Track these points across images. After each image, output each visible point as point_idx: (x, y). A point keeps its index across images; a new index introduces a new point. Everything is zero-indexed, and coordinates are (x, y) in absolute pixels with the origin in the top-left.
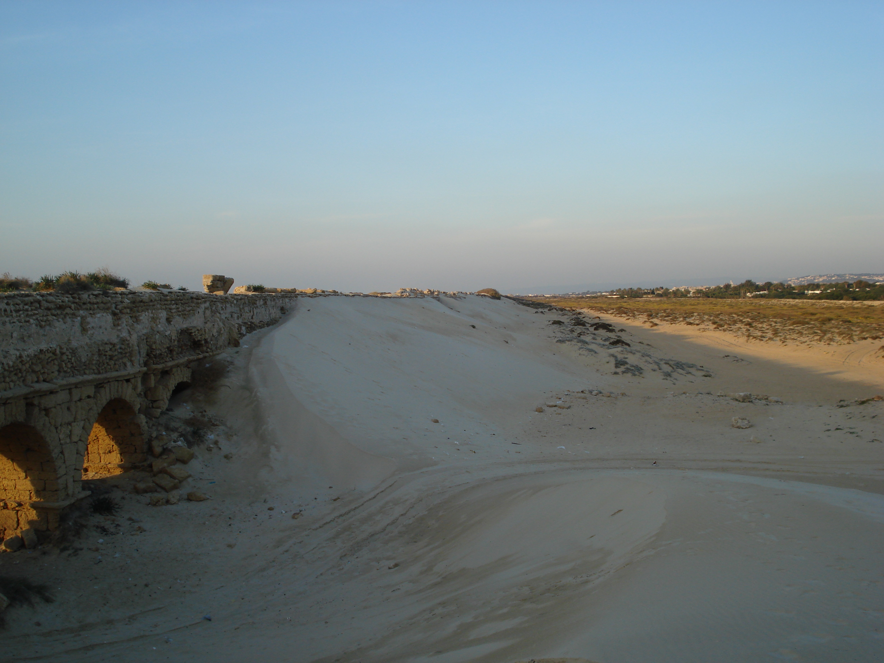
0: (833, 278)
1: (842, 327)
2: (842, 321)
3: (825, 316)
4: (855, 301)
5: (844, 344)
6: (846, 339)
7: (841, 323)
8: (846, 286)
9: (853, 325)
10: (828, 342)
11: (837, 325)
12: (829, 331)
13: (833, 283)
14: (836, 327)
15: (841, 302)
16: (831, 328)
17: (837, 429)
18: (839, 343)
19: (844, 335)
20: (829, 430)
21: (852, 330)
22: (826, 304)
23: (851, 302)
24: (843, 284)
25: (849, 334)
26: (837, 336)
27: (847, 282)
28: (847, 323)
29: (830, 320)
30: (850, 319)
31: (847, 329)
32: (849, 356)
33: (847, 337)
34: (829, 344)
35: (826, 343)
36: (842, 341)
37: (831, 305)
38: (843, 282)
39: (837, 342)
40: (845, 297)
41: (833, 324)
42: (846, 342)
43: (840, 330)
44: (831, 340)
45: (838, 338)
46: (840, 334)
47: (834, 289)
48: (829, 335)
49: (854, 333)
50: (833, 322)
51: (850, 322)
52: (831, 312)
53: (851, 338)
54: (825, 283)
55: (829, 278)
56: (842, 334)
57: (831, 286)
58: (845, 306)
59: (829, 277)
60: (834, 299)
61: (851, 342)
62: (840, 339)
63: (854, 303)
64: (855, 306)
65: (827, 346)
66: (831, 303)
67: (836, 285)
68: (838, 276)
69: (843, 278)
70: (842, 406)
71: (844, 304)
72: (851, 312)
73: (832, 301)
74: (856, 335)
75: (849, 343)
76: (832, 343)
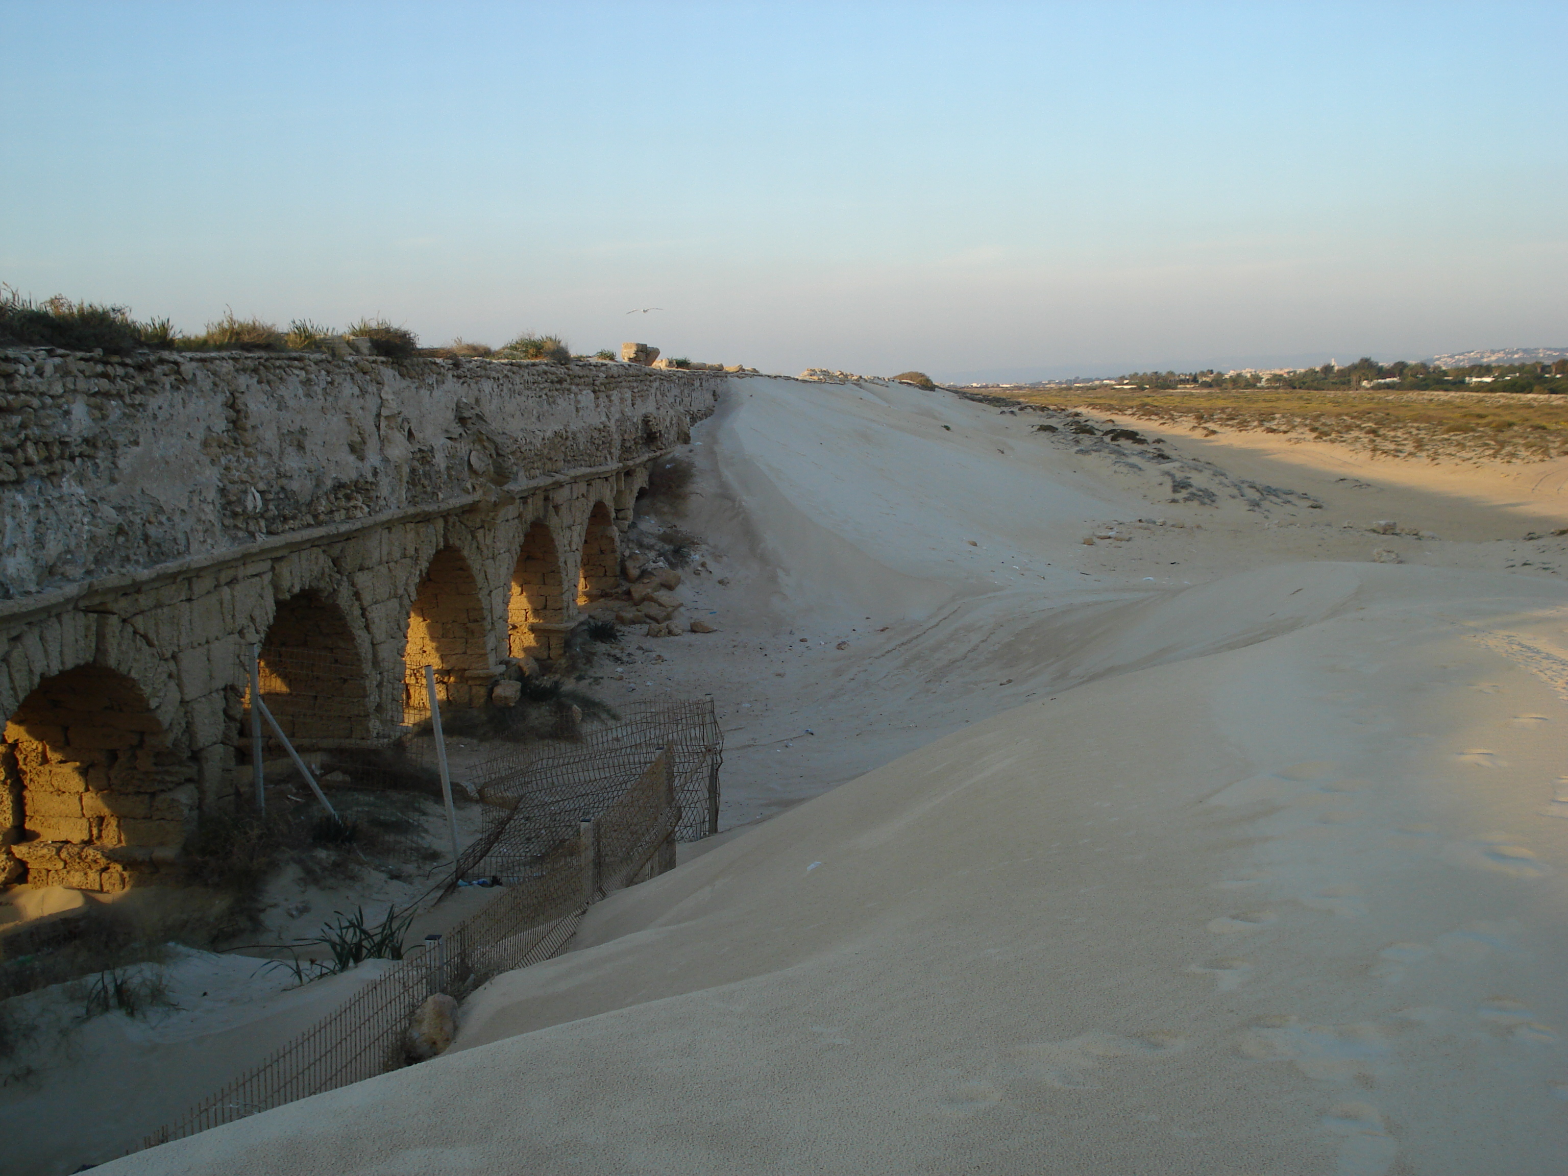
0: (1516, 356)
1: (1532, 436)
2: (1532, 426)
3: (1502, 419)
4: (1553, 396)
5: (1534, 462)
6: (1539, 454)
7: (1529, 430)
8: (1539, 370)
9: (1550, 433)
10: (1507, 459)
11: (1523, 433)
12: (1509, 442)
13: (1516, 364)
14: (1521, 437)
15: (1530, 396)
16: (1513, 437)
17: (1525, 564)
18: (1526, 461)
19: (1534, 448)
20: (1513, 566)
21: (1548, 441)
22: (1503, 401)
23: (1546, 396)
24: (1534, 366)
25: (1541, 447)
26: (1523, 449)
27: (1540, 363)
28: (1539, 430)
29: (1510, 425)
30: (1544, 424)
31: (1539, 440)
32: (1541, 480)
33: (1540, 451)
34: (1509, 462)
35: (1505, 460)
36: (1532, 457)
37: (1512, 402)
38: (1533, 361)
39: (1523, 459)
40: (1536, 388)
41: (1516, 432)
42: (1537, 458)
43: (1529, 440)
44: (1513, 455)
45: (1523, 453)
46: (1528, 446)
47: (1518, 375)
48: (1509, 449)
49: (1551, 445)
50: (1516, 428)
51: (1544, 428)
52: (1512, 413)
53: (1546, 452)
54: (1501, 364)
55: (1509, 356)
56: (1531, 447)
57: (1511, 369)
58: (1536, 404)
59: (1508, 353)
60: (1517, 392)
61: (1545, 459)
62: (1528, 453)
63: (1551, 400)
64: (1555, 403)
65: (1506, 465)
66: (1513, 398)
67: (1522, 368)
68: (1525, 351)
69: (1533, 355)
70: (1531, 539)
71: (1535, 400)
72: (1548, 414)
73: (1514, 395)
74: (1555, 448)
75: (1542, 461)
76: (1514, 460)
